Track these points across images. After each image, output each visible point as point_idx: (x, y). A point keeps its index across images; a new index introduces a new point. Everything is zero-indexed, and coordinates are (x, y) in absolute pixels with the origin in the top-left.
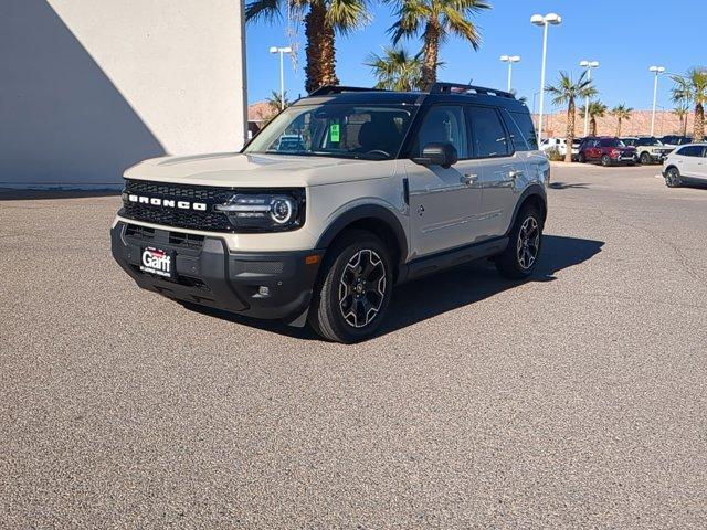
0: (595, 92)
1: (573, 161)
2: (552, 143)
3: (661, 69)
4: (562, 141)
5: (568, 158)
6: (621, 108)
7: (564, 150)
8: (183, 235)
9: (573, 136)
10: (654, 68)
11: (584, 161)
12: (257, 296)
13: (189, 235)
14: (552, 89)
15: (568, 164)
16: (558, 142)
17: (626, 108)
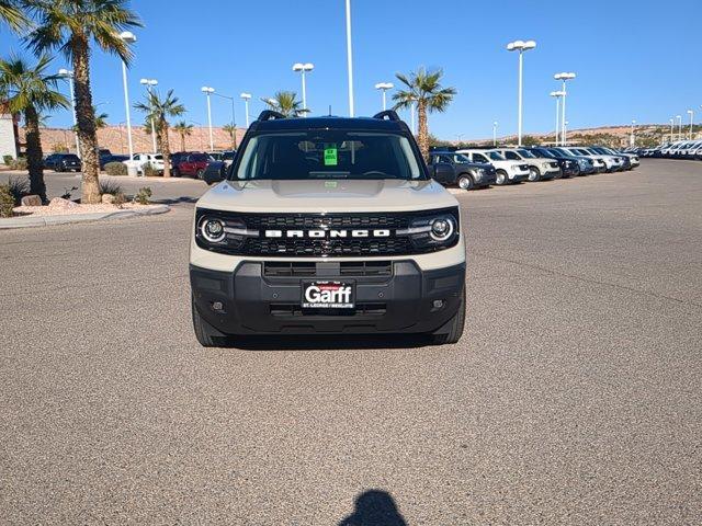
0: (182, 110)
1: (172, 175)
2: (144, 160)
3: (211, 90)
4: (152, 156)
5: (167, 173)
6: (182, 125)
7: (158, 165)
8: (360, 264)
9: (168, 151)
10: (205, 89)
11: (179, 175)
12: (433, 310)
13: (367, 262)
14: (143, 106)
15: (167, 179)
16: (149, 158)
17: (187, 125)
